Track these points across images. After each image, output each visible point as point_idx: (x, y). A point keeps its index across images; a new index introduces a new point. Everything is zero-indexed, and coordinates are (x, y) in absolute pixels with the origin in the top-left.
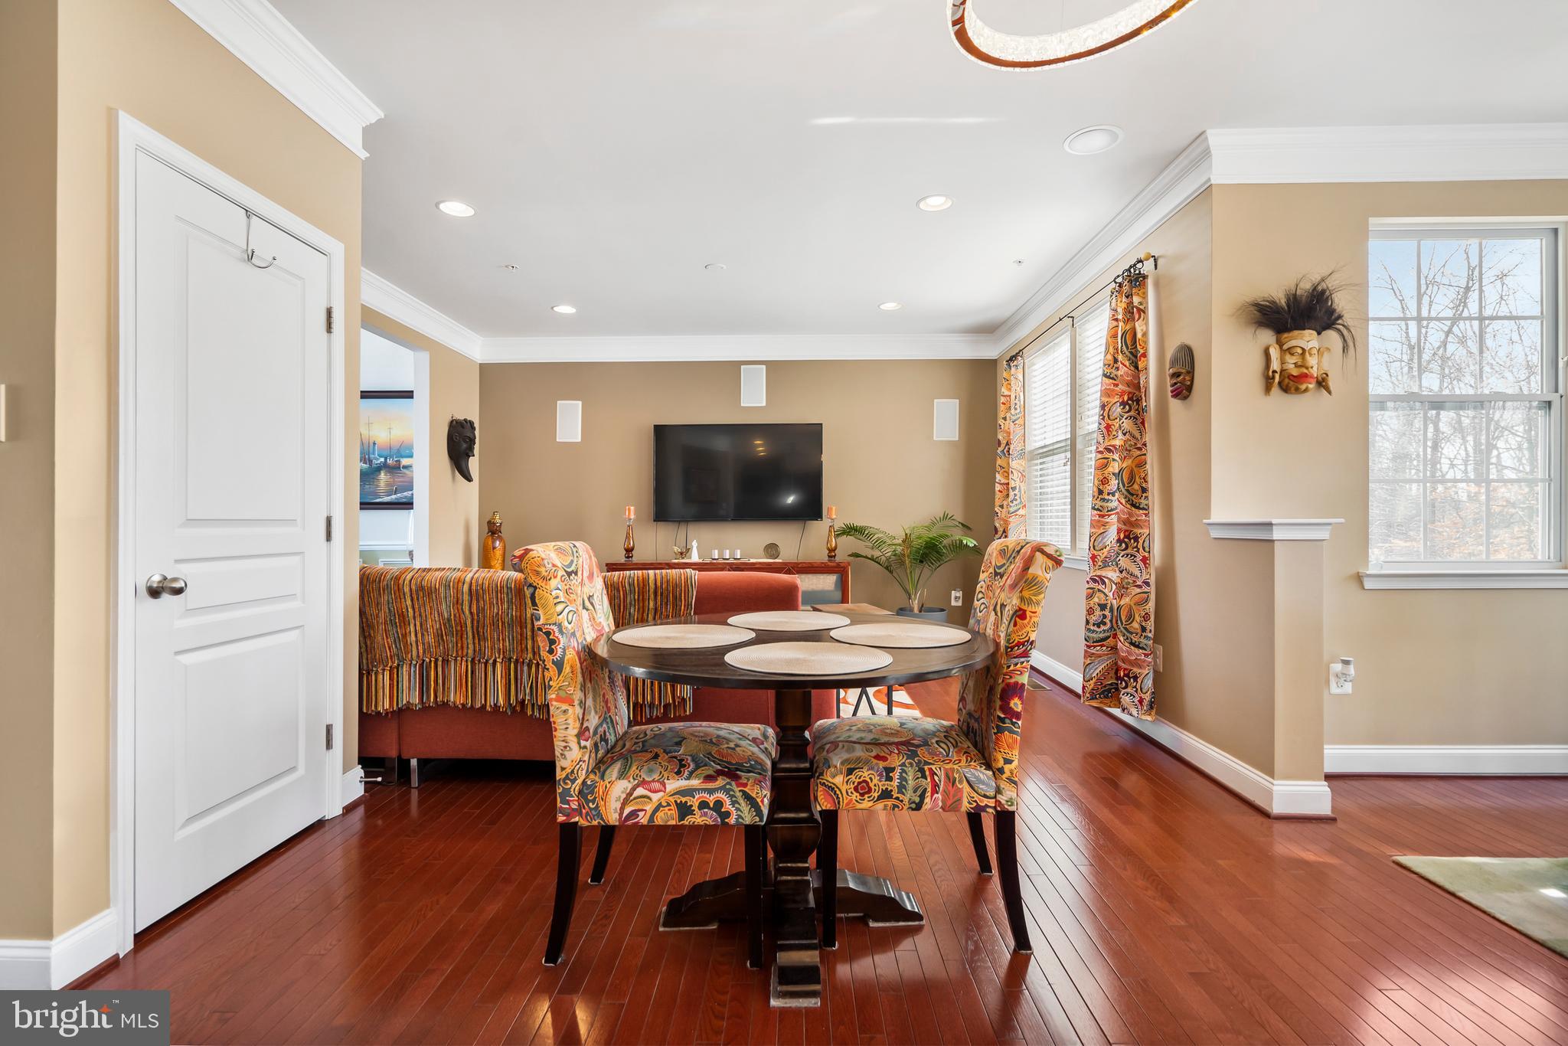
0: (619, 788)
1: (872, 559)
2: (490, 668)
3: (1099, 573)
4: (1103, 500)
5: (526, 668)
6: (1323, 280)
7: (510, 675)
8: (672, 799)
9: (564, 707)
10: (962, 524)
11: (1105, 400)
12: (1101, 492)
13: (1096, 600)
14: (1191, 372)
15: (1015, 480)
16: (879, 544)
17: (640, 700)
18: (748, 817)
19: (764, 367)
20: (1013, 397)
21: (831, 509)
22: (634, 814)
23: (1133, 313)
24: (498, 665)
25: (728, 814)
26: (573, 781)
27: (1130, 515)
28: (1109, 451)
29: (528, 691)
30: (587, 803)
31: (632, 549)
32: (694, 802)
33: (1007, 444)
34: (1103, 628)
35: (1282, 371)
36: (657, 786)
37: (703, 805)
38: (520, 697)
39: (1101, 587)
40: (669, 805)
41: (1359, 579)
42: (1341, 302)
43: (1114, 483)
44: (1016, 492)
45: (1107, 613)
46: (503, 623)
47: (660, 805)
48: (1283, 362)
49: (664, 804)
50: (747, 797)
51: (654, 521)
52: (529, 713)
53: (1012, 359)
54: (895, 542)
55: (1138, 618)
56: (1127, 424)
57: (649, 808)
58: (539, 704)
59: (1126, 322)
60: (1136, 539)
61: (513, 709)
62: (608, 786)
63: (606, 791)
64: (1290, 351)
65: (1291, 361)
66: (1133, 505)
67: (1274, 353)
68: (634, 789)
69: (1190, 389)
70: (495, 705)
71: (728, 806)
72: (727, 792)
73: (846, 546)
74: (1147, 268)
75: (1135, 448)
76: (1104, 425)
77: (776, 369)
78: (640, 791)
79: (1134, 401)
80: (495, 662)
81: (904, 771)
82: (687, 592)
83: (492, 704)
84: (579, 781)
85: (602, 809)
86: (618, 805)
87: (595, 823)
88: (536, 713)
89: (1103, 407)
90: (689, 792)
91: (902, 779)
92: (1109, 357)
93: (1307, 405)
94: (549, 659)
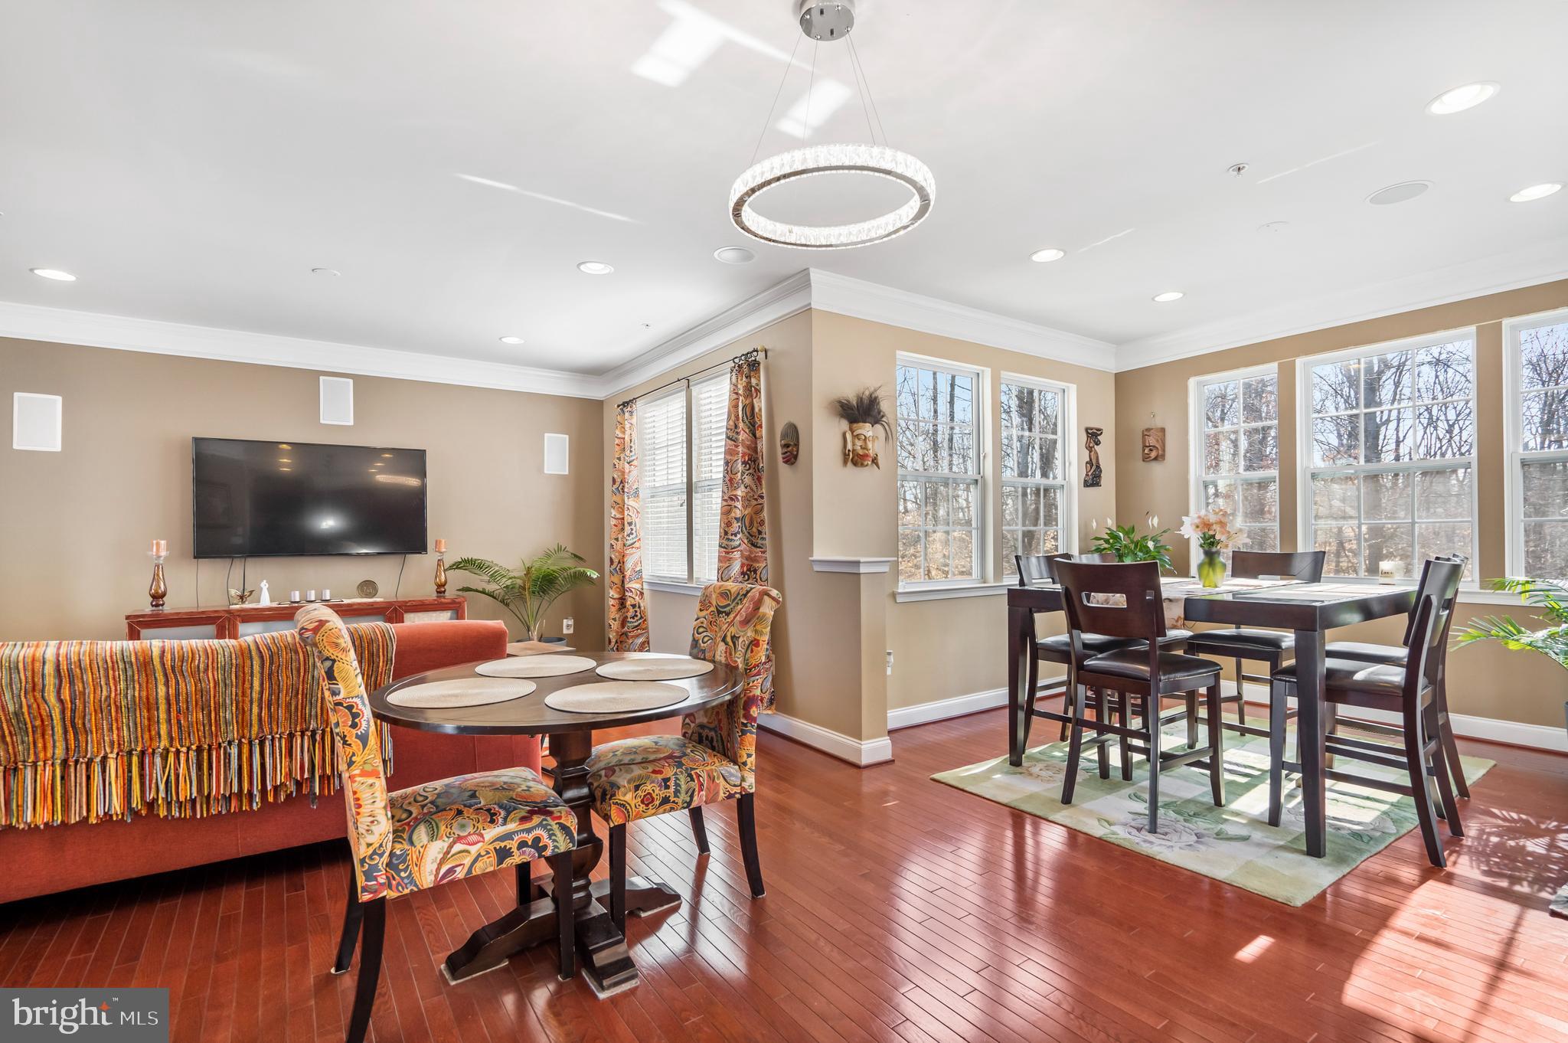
0: (435, 849)
1: (483, 592)
2: (97, 769)
4: (728, 539)
5: (158, 760)
6: (875, 390)
7: (130, 771)
8: (491, 847)
9: (370, 781)
10: (576, 556)
11: (729, 457)
12: (726, 533)
14: (797, 445)
15: (630, 515)
16: (493, 577)
18: (563, 845)
19: (351, 381)
20: (627, 439)
21: (440, 541)
22: (451, 871)
23: (751, 391)
24: (112, 764)
25: (545, 847)
26: (381, 855)
27: (751, 552)
28: (732, 499)
29: (162, 787)
30: (398, 871)
31: (163, 595)
32: (513, 845)
33: (622, 482)
35: (853, 450)
36: (474, 838)
37: (523, 844)
38: (149, 797)
40: (488, 853)
41: (894, 595)
42: (884, 406)
43: (736, 526)
44: (633, 527)
46: (118, 708)
47: (479, 855)
48: (854, 444)
49: (483, 853)
50: (564, 828)
51: (195, 558)
52: (163, 813)
53: (625, 404)
54: (512, 574)
56: (748, 480)
57: (467, 861)
58: (182, 799)
59: (746, 397)
60: (755, 571)
61: (136, 814)
62: (422, 850)
63: (420, 857)
64: (858, 437)
65: (859, 443)
66: (753, 544)
67: (849, 436)
68: (451, 847)
69: (796, 457)
70: (105, 813)
71: (545, 840)
72: (545, 827)
73: (456, 580)
74: (761, 357)
75: (754, 500)
76: (727, 479)
77: (366, 386)
78: (458, 847)
79: (752, 461)
80: (105, 759)
81: (677, 779)
82: (385, 647)
83: (101, 813)
84: (387, 854)
85: (416, 876)
86: (435, 866)
87: (407, 891)
88: (175, 813)
89: (727, 463)
90: (508, 836)
91: (677, 785)
92: (731, 423)
93: (866, 475)
94: (352, 735)
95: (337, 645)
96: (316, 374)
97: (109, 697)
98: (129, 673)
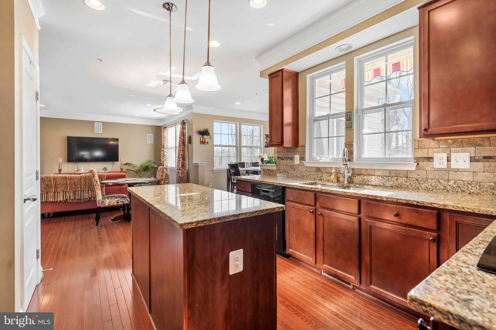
0: (108, 201)
1: (132, 170)
2: (59, 193)
3: (178, 171)
4: (179, 159)
5: (68, 193)
6: (208, 128)
7: (64, 194)
8: (116, 201)
9: (99, 191)
10: (154, 162)
11: (180, 142)
12: (179, 158)
13: (178, 176)
14: (191, 140)
15: (165, 153)
16: (134, 167)
17: (94, 196)
18: (127, 202)
19: (102, 123)
20: (165, 136)
21: (121, 159)
22: (110, 204)
23: (183, 128)
24: (61, 193)
25: (124, 202)
26: (100, 201)
27: (183, 161)
28: (180, 151)
29: (68, 197)
30: (103, 203)
31: (61, 170)
32: (119, 201)
33: (164, 146)
34: (179, 180)
35: (203, 141)
36: (114, 200)
37: (121, 202)
38: (67, 198)
39: (179, 174)
41: (213, 171)
42: (210, 132)
43: (181, 156)
44: (165, 156)
45: (180, 178)
46: (62, 184)
47: (114, 202)
48: (203, 140)
50: (127, 200)
51: (68, 162)
52: (68, 201)
53: (164, 128)
54: (138, 166)
55: (184, 178)
56: (182, 147)
57: (113, 203)
58: (71, 199)
59: (182, 130)
60: (184, 165)
61: (64, 201)
63: (106, 201)
64: (203, 138)
65: (204, 140)
66: (183, 160)
67: (201, 138)
68: (110, 201)
69: (191, 142)
70: (60, 200)
71: (124, 201)
72: (124, 199)
73: (125, 168)
74: (185, 121)
75: (184, 150)
76: (179, 146)
77: (105, 124)
78: (111, 201)
79: (184, 143)
80: (60, 192)
82: (104, 177)
83: (59, 200)
84: (101, 201)
85: (105, 204)
86: (108, 203)
87: (104, 206)
88: (70, 201)
89: (179, 143)
90: (119, 200)
92: (180, 135)
93: (206, 146)
94: (96, 184)
95: (95, 173)
96: (93, 122)
97: (60, 183)
98: (64, 179)
